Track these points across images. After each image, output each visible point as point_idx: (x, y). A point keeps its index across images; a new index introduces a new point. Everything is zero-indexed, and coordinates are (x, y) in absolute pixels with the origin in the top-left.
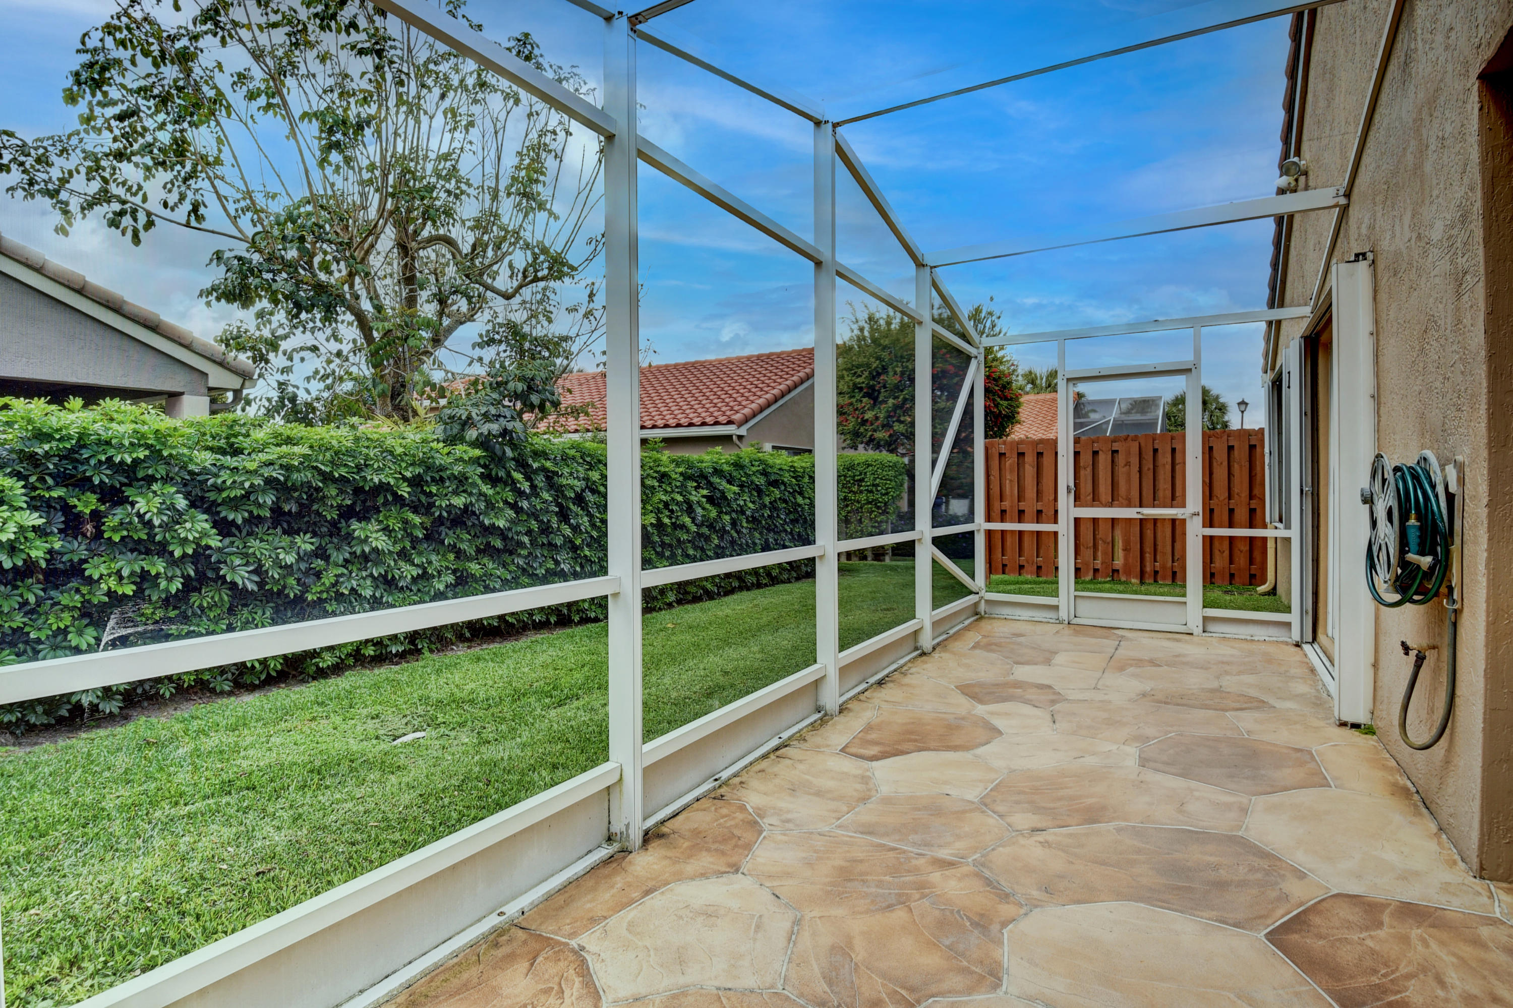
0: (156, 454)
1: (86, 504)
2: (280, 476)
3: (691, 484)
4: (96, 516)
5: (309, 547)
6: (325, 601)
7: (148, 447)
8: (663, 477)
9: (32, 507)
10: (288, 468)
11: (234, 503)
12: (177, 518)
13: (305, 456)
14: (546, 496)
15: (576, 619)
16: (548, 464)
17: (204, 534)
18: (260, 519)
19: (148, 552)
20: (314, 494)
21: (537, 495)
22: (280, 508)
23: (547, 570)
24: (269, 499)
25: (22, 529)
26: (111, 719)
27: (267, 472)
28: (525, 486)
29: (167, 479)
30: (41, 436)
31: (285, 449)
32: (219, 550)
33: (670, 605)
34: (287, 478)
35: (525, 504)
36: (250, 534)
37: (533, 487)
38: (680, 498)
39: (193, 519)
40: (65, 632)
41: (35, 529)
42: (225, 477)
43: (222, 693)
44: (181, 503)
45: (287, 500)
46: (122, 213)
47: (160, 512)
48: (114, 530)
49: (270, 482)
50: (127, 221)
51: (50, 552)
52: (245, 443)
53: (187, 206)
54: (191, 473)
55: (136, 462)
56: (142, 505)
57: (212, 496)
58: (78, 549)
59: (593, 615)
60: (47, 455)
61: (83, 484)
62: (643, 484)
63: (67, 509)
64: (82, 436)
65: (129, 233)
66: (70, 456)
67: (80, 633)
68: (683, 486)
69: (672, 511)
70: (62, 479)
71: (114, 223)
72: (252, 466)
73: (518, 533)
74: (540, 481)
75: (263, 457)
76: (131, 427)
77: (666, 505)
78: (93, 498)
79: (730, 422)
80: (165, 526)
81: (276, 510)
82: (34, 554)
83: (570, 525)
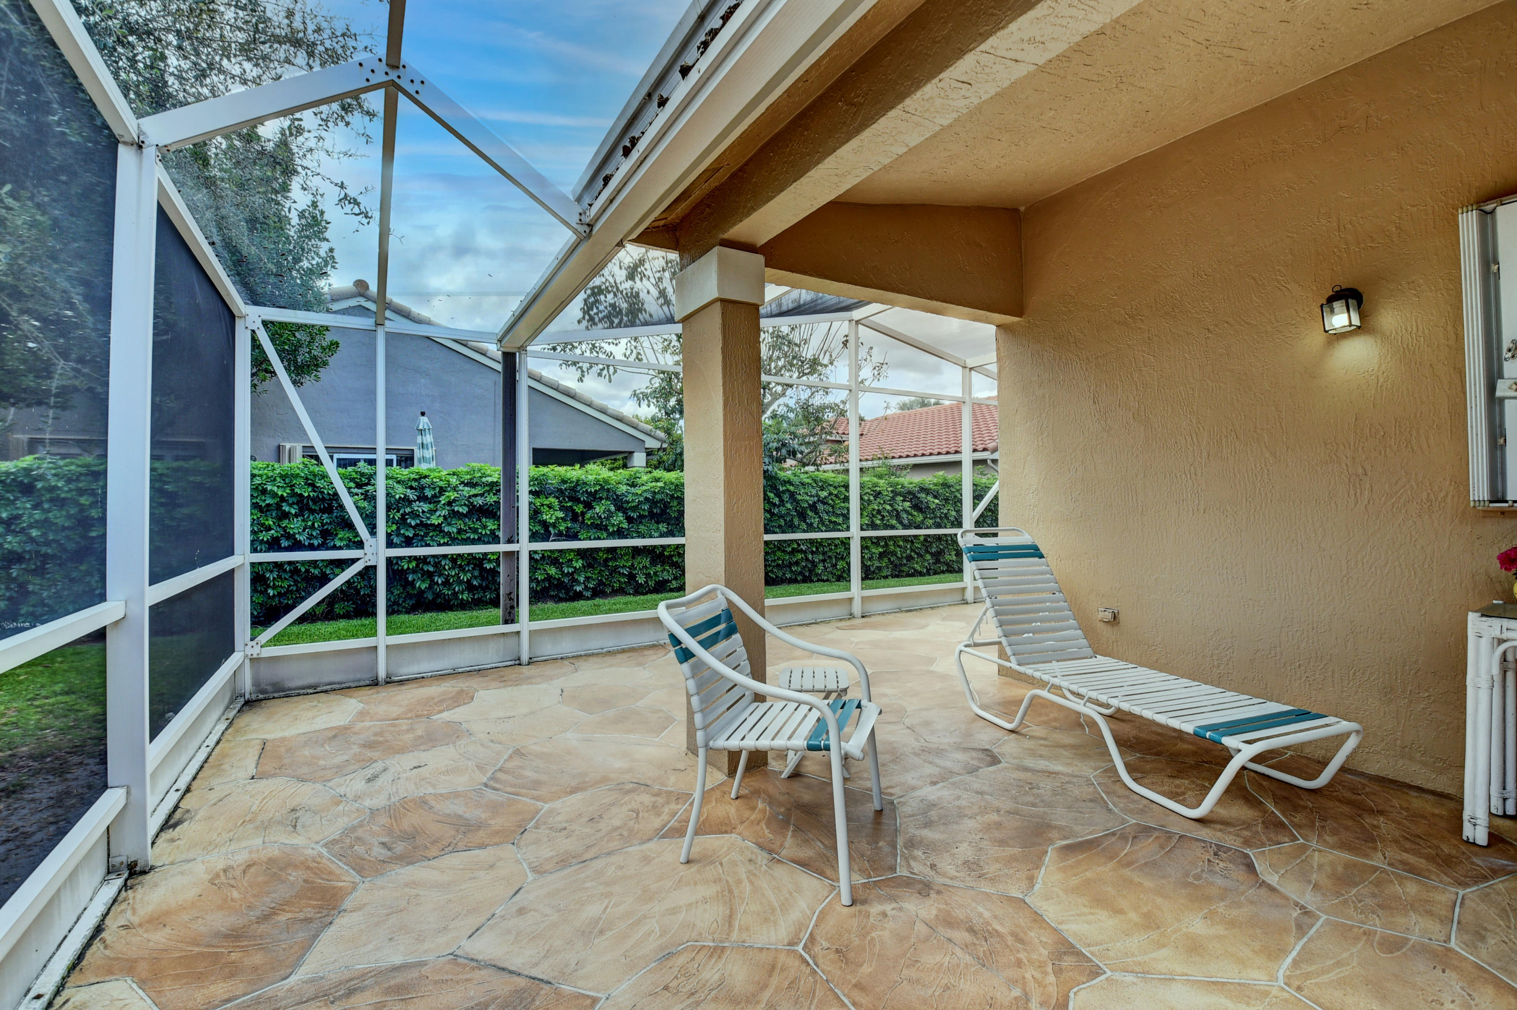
0: (602, 488)
1: (579, 508)
2: (649, 496)
3: (899, 498)
4: (583, 514)
5: (665, 530)
6: (673, 556)
7: (601, 485)
8: (878, 494)
9: (561, 510)
10: (654, 493)
11: (634, 509)
12: (610, 515)
13: (661, 488)
14: (789, 506)
15: (815, 579)
16: (792, 488)
17: (621, 522)
18: (645, 517)
19: (601, 529)
20: (666, 505)
21: (784, 506)
22: (652, 512)
23: (793, 549)
24: (646, 507)
25: (557, 518)
26: (588, 599)
27: (645, 495)
28: (776, 500)
29: (607, 499)
30: (564, 481)
31: (654, 484)
32: (628, 529)
33: (886, 577)
34: (654, 497)
35: (776, 511)
36: (641, 522)
37: (782, 501)
38: (888, 507)
39: (617, 516)
40: (571, 560)
41: (562, 518)
42: (630, 498)
43: (630, 594)
44: (612, 508)
45: (656, 507)
46: (603, 369)
47: (604, 512)
48: (589, 519)
49: (646, 499)
50: (605, 372)
51: (567, 528)
52: (639, 481)
53: (634, 355)
54: (617, 496)
55: (596, 491)
56: (597, 510)
57: (625, 505)
58: (577, 526)
59: (825, 578)
60: (566, 489)
61: (577, 500)
62: (862, 499)
63: (573, 511)
64: (578, 481)
65: (607, 377)
66: (573, 489)
67: (577, 561)
68: (893, 498)
69: (883, 516)
70: (571, 499)
71: (600, 375)
72: (639, 492)
73: (773, 527)
74: (786, 497)
75: (644, 488)
76: (594, 476)
77: (879, 512)
78: (581, 506)
79: (985, 450)
80: (607, 518)
81: (651, 512)
82: (561, 528)
83: (807, 524)
